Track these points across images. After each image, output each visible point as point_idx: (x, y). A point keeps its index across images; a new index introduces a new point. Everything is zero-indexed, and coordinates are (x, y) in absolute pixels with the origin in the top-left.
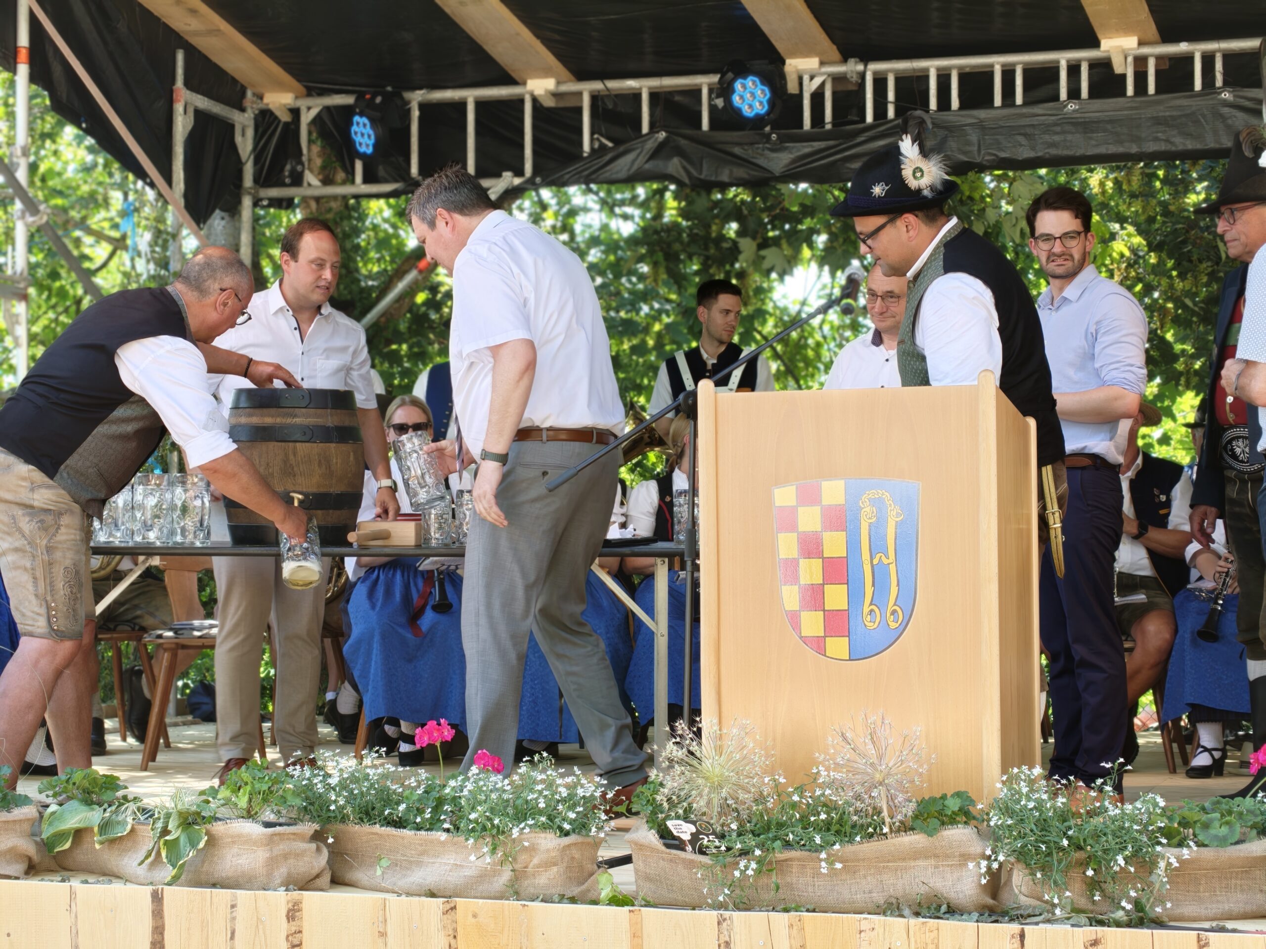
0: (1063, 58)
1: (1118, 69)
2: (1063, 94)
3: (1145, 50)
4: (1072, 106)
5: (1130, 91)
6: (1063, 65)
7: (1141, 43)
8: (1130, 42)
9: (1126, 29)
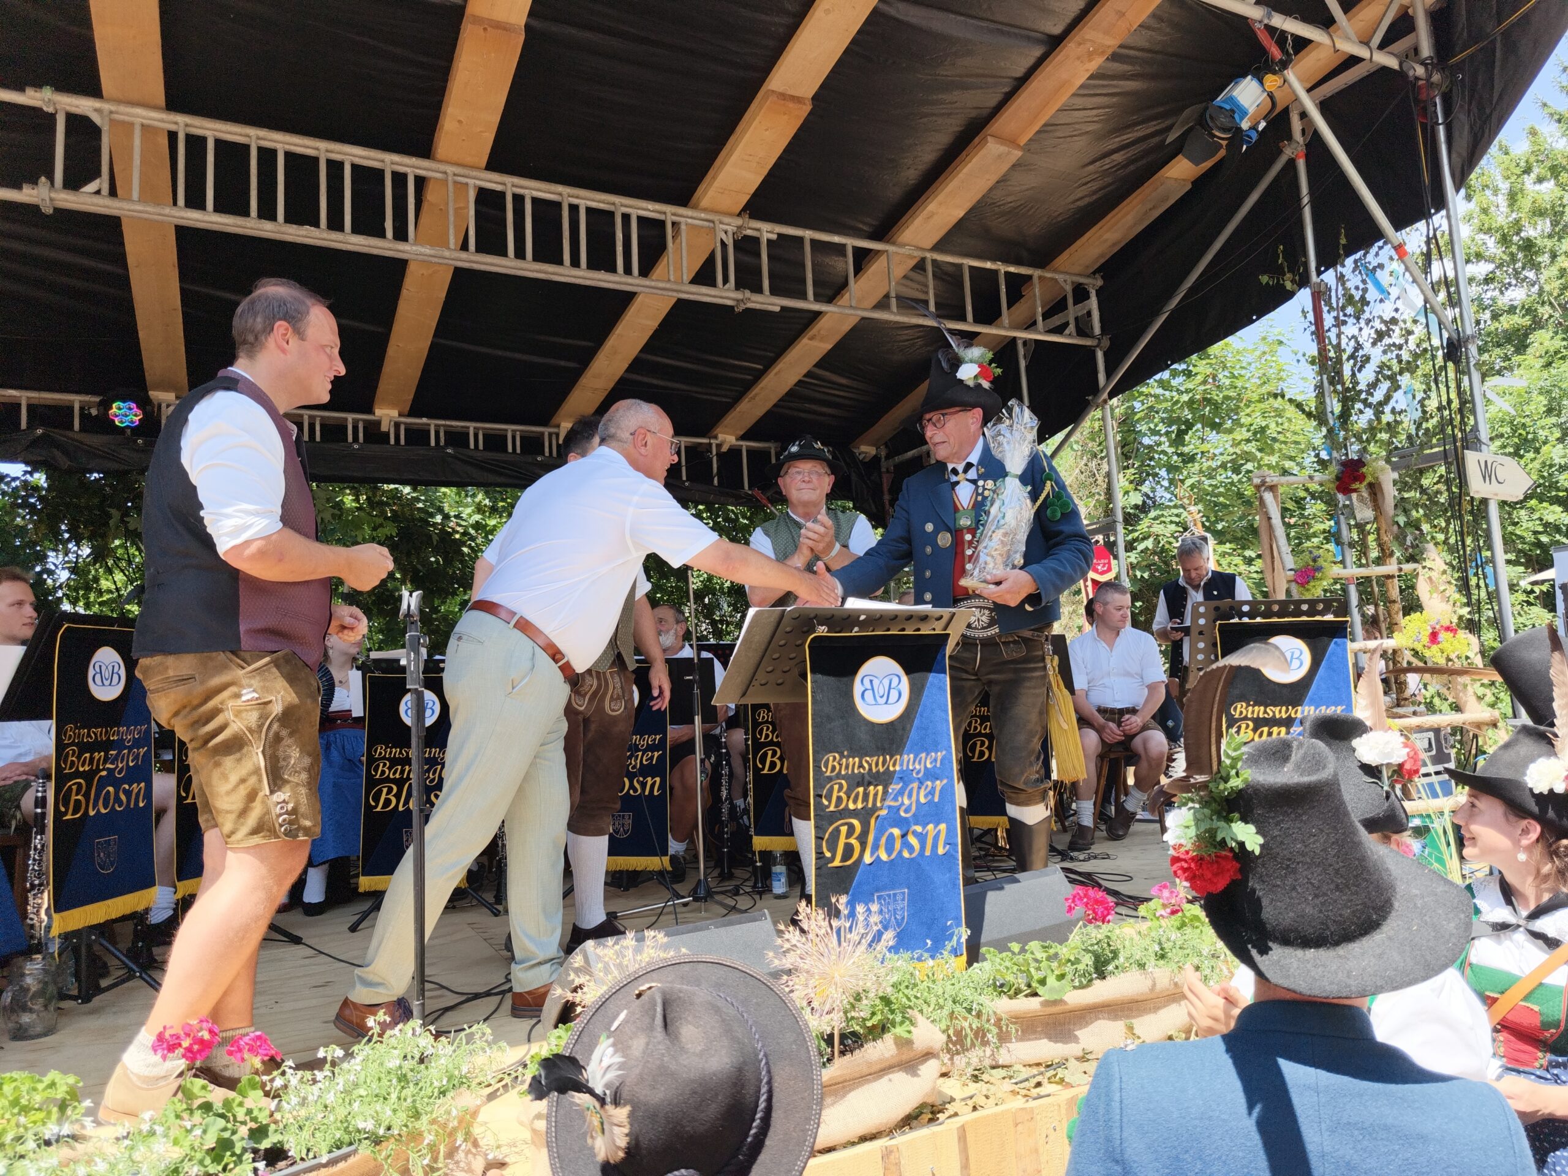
0: (350, 417)
1: (384, 428)
2: (350, 439)
3: (403, 419)
4: (356, 446)
5: (392, 442)
6: (350, 420)
7: (400, 415)
8: (394, 413)
9: (393, 405)
